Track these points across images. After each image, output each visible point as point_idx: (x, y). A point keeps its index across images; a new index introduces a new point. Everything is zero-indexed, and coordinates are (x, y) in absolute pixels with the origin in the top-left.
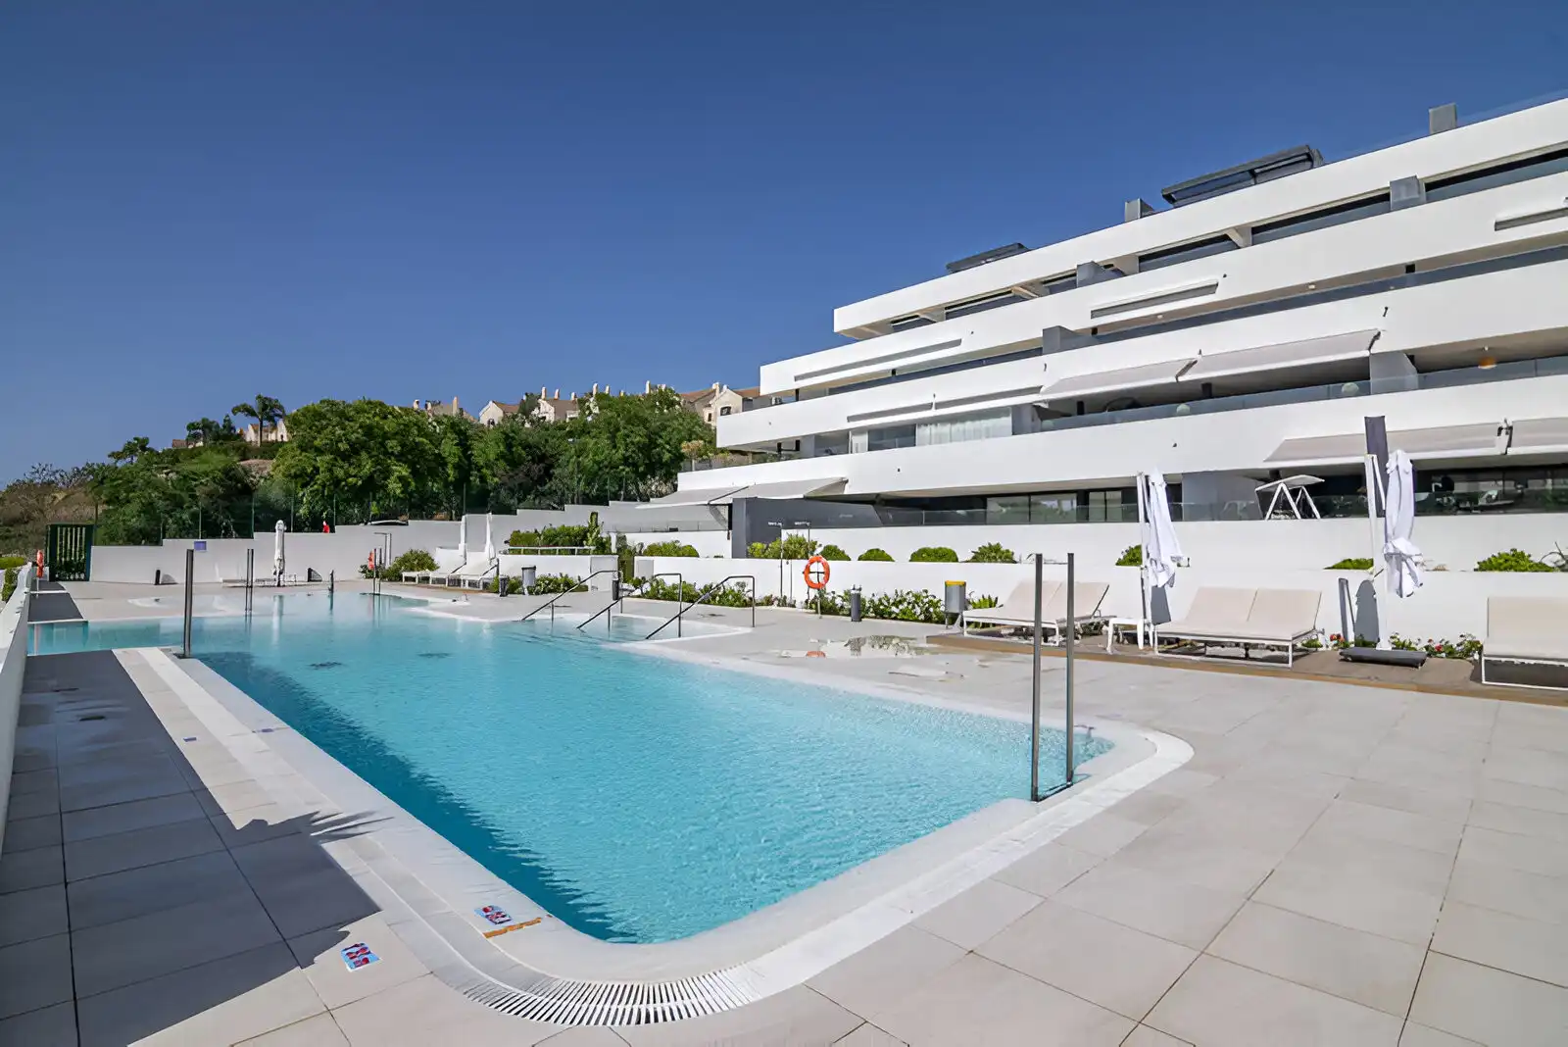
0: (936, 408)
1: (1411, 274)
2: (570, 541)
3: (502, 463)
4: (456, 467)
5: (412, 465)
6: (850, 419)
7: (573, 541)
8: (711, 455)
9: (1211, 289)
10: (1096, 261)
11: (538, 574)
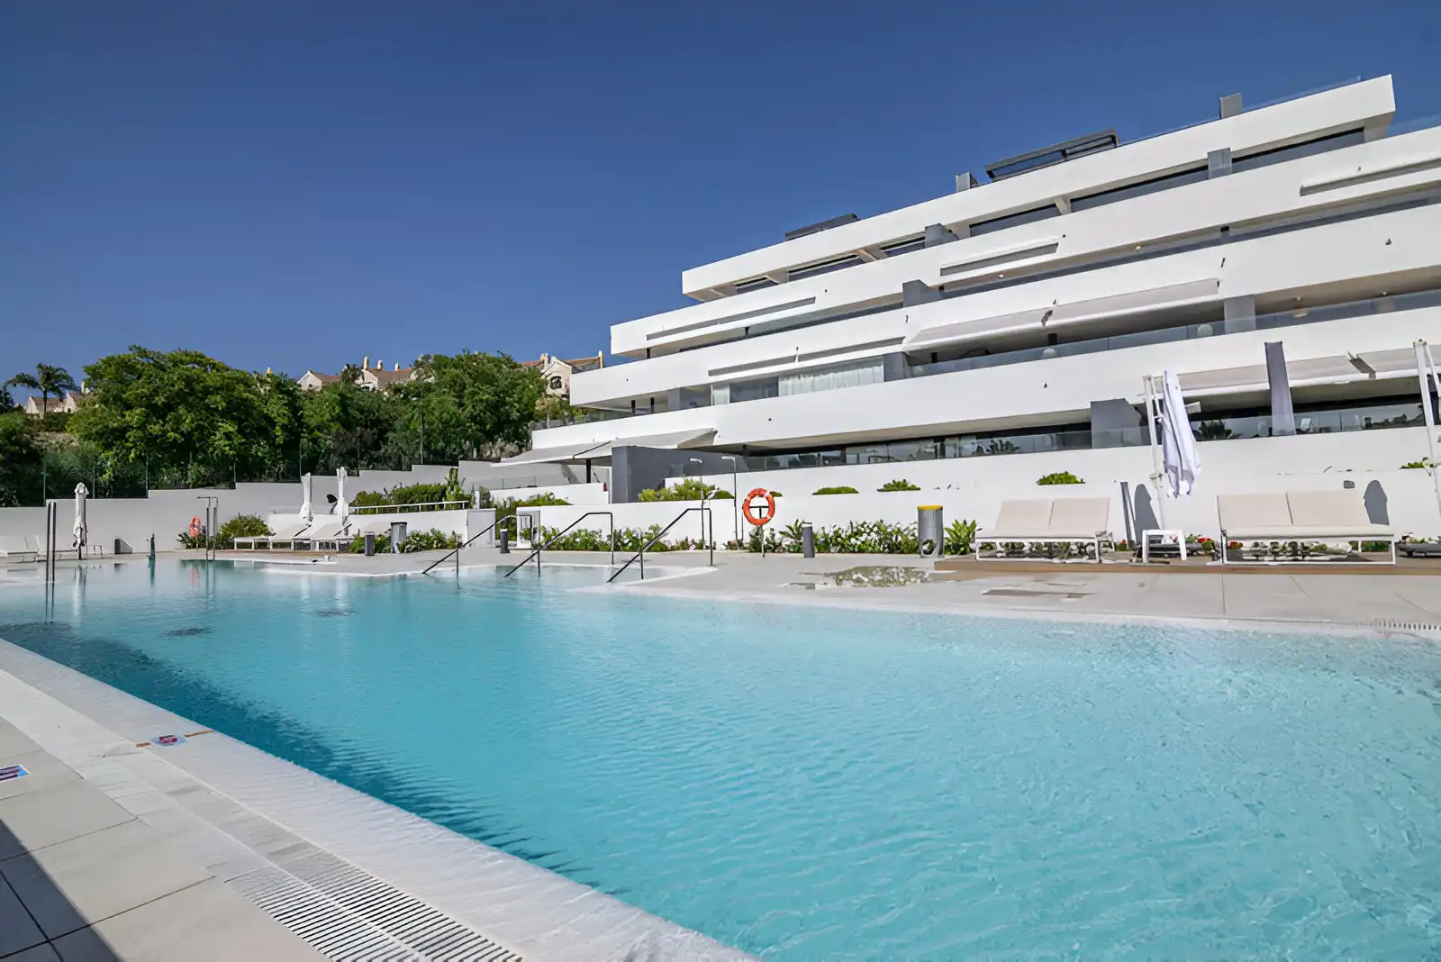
0: (799, 361)
1: (1225, 234)
2: (428, 498)
3: (335, 427)
4: (284, 427)
5: (238, 421)
6: (711, 373)
7: (432, 498)
8: (566, 413)
9: (1052, 248)
10: (943, 224)
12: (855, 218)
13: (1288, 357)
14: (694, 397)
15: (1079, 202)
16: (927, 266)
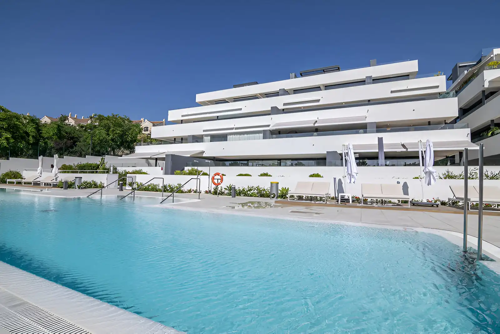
0: (235, 129)
1: (369, 102)
2: (91, 168)
3: (55, 137)
4: (33, 136)
5: (13, 133)
6: (204, 131)
7: (94, 169)
8: (149, 141)
9: (318, 101)
10: (285, 89)
11: (83, 180)
12: (257, 83)
13: (384, 142)
14: (197, 139)
15: (328, 87)
16: (279, 102)
